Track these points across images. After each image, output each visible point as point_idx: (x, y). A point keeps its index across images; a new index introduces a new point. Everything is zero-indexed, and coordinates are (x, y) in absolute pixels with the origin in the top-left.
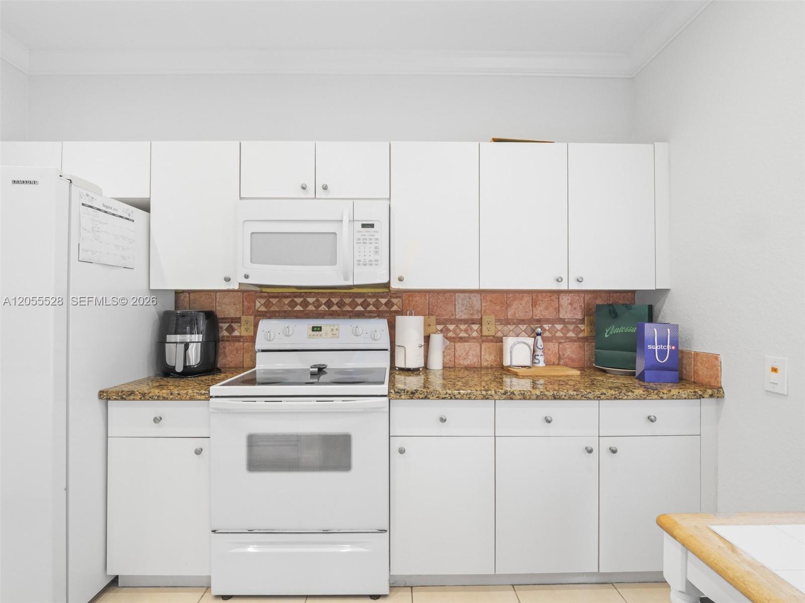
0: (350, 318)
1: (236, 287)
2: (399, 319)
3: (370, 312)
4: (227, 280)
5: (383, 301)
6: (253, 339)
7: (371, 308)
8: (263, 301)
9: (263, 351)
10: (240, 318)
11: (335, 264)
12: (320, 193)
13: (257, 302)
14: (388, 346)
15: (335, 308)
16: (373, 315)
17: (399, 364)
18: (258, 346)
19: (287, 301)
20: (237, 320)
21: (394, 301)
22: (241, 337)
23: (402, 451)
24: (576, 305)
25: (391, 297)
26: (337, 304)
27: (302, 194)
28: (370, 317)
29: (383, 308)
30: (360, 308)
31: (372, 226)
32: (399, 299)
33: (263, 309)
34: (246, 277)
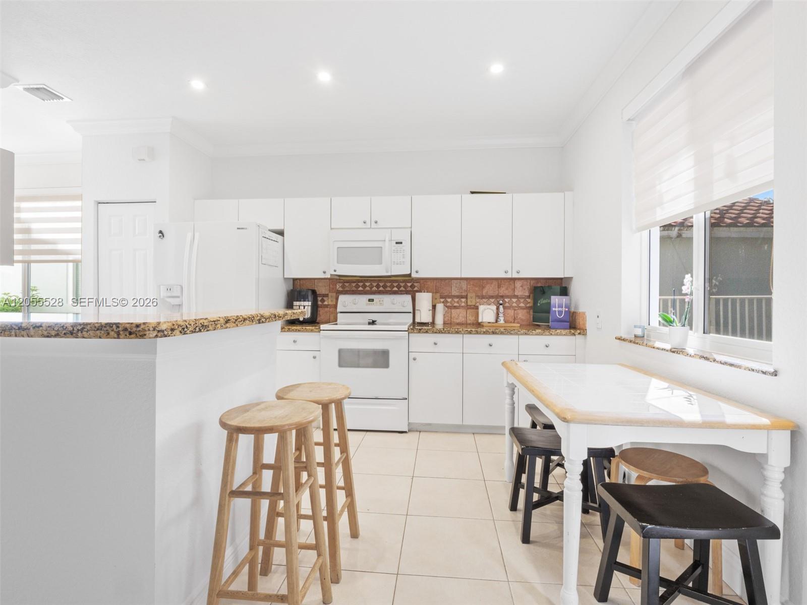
0: (390, 294)
1: (329, 277)
2: (417, 294)
3: (401, 291)
4: (324, 272)
5: (409, 284)
6: (336, 306)
7: (402, 289)
8: (341, 285)
9: (341, 312)
10: (328, 294)
11: (381, 264)
12: (374, 225)
13: (338, 286)
14: (411, 311)
15: (381, 289)
16: (403, 292)
17: (417, 320)
18: (339, 310)
19: (354, 285)
20: (327, 295)
21: (416, 284)
22: (328, 305)
23: (414, 359)
24: (524, 287)
25: (414, 282)
26: (382, 286)
27: (364, 226)
28: (401, 294)
29: (409, 289)
30: (395, 289)
31: (401, 243)
32: (418, 284)
33: (341, 289)
34: (335, 271)
